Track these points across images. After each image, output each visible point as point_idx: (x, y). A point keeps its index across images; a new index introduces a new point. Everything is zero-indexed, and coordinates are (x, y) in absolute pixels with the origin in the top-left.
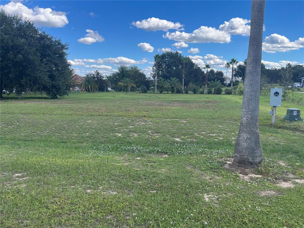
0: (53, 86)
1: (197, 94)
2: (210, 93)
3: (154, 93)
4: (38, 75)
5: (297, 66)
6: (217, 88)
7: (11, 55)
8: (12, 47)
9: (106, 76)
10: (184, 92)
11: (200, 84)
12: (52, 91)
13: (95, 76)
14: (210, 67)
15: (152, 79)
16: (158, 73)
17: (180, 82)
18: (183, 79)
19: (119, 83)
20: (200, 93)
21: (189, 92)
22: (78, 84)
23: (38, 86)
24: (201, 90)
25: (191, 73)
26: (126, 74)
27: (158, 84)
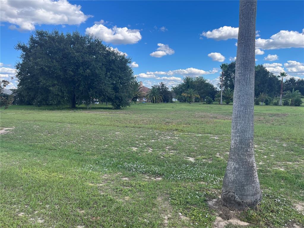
0: (117, 98)
1: (270, 105)
2: (286, 104)
3: (220, 104)
4: (103, 87)
6: (295, 98)
7: (81, 70)
8: (82, 63)
9: (173, 87)
11: (275, 94)
12: (115, 102)
13: (160, 88)
14: (286, 74)
15: (219, 89)
16: (226, 83)
19: (182, 94)
20: (274, 105)
21: (260, 103)
22: (144, 95)
23: (103, 97)
24: (275, 101)
25: (264, 82)
26: (191, 85)
27: (224, 95)
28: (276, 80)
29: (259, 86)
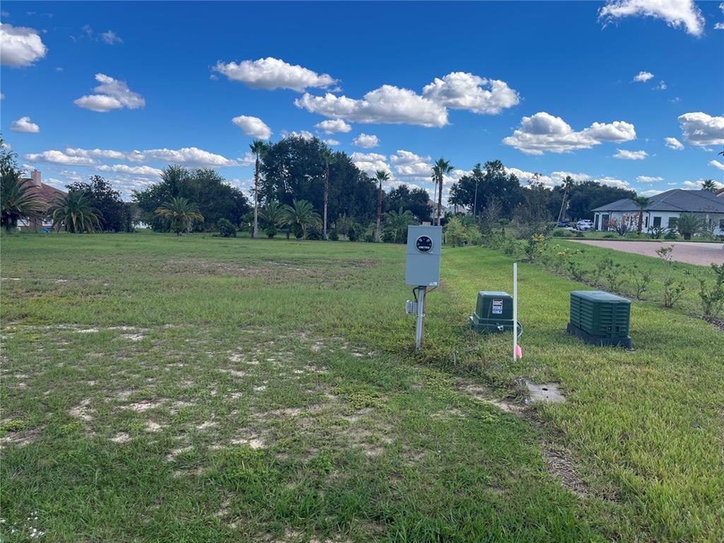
1: (359, 241)
2: (387, 239)
3: (253, 237)
5: (588, 183)
6: (404, 227)
9: (135, 191)
10: (327, 237)
13: (93, 190)
15: (252, 202)
16: (269, 189)
17: (316, 212)
18: (326, 206)
19: (158, 211)
20: (366, 240)
21: (341, 237)
22: (40, 209)
24: (369, 233)
25: (350, 191)
26: (182, 189)
27: (263, 216)
28: (372, 188)
29: (339, 200)
